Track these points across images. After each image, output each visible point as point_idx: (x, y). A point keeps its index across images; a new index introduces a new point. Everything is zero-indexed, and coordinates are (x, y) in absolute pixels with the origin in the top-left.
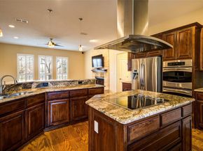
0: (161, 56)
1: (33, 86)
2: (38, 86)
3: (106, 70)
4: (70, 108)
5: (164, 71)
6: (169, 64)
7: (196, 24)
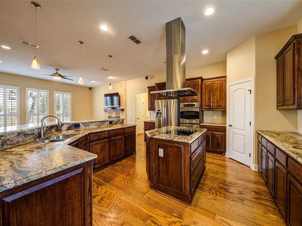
0: (179, 99)
1: (64, 128)
2: (69, 129)
3: (122, 110)
4: (109, 148)
5: (181, 111)
6: (185, 105)
7: (201, 78)
